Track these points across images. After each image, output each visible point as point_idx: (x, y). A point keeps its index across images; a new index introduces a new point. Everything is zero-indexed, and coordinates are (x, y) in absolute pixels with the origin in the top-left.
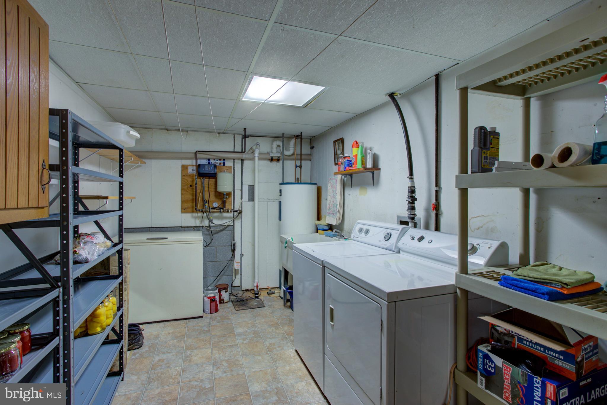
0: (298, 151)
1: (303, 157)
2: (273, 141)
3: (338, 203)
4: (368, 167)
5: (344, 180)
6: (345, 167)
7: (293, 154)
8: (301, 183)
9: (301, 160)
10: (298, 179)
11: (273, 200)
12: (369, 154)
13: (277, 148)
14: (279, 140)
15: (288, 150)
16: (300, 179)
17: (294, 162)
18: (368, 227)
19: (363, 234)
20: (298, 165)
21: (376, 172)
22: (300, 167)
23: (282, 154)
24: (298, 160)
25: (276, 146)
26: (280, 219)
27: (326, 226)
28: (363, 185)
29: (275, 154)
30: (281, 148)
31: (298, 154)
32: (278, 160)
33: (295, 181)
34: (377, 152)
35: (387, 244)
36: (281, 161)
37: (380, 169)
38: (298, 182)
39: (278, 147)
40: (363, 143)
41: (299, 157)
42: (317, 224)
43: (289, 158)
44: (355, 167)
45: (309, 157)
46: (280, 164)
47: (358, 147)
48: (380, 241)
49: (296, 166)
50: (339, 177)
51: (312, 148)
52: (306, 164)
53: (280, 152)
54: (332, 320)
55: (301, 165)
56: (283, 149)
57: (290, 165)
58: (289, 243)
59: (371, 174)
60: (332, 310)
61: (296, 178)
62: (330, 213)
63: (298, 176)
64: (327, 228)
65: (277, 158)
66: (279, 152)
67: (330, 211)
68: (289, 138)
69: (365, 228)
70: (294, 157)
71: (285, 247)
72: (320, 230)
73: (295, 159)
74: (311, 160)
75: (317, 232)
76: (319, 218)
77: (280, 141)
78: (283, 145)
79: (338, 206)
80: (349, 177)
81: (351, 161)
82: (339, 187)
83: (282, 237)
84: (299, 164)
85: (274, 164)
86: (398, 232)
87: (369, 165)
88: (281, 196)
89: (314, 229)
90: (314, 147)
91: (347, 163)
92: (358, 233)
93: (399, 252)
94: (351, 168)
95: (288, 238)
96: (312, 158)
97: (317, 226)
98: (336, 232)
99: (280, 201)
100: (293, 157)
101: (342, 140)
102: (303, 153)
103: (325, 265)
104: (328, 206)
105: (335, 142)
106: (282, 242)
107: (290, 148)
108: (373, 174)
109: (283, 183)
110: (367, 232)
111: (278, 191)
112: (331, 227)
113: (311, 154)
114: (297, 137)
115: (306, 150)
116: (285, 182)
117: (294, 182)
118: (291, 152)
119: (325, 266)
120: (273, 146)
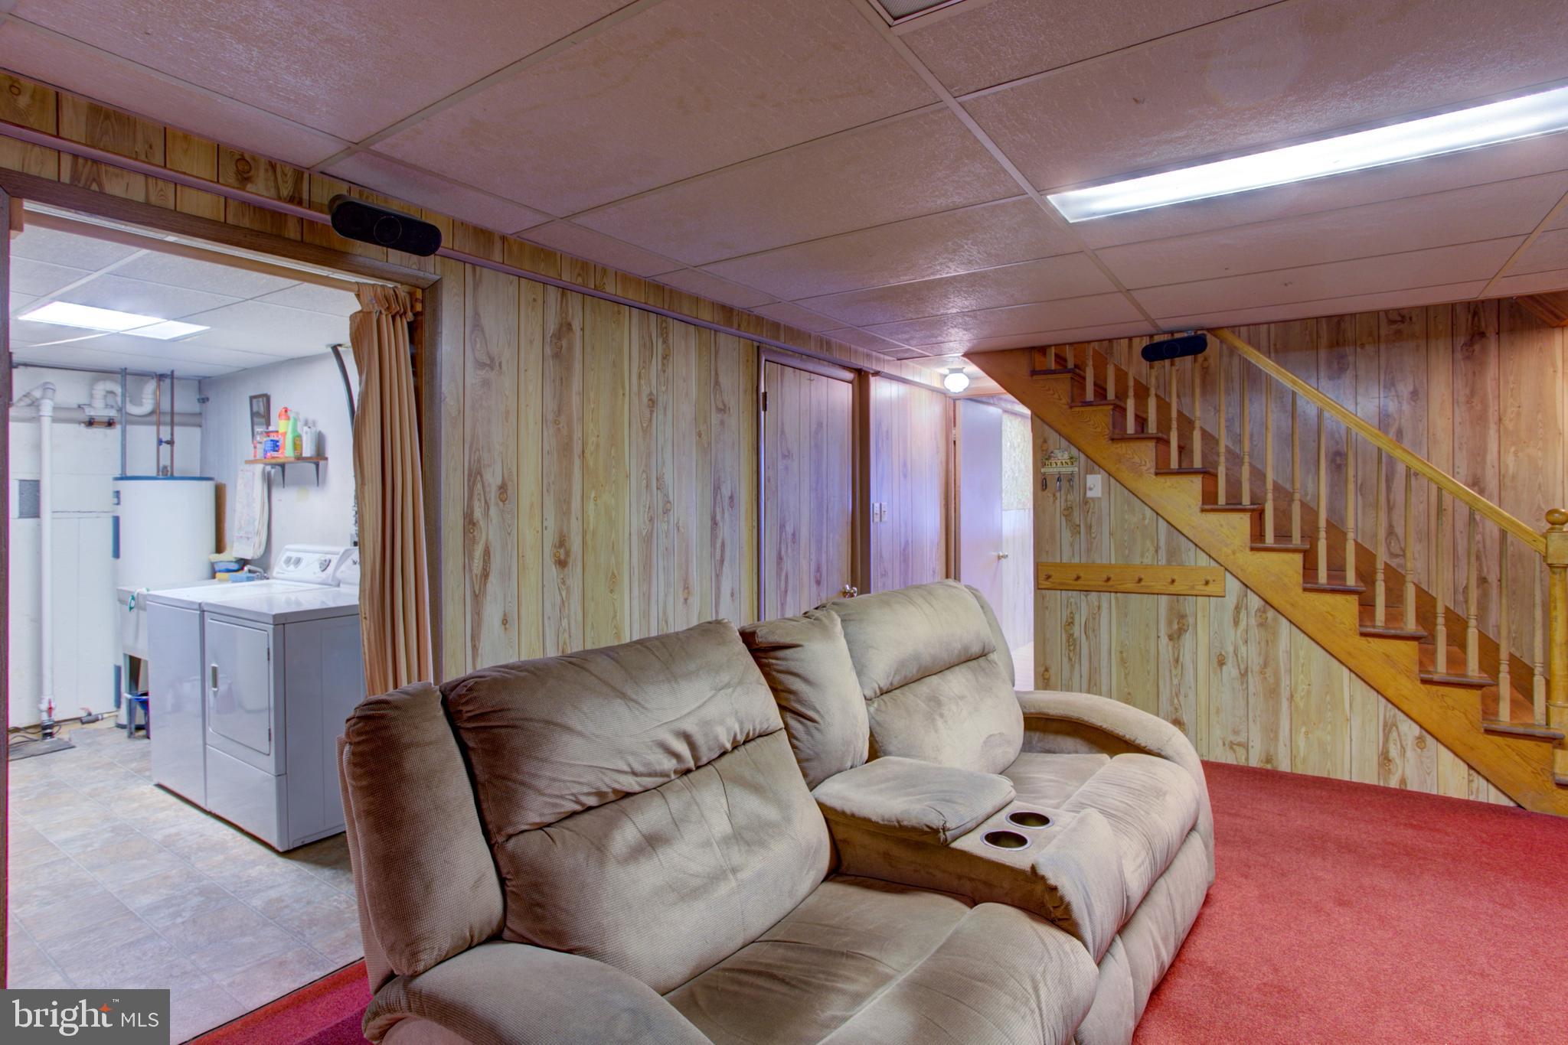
0: (166, 406)
1: (177, 419)
2: (96, 380)
3: (257, 517)
4: (304, 455)
5: (269, 473)
6: (265, 452)
7: (152, 413)
8: (172, 478)
9: (172, 424)
10: (165, 467)
11: (95, 515)
12: (306, 433)
13: (105, 397)
14: (112, 380)
15: (138, 402)
16: (169, 469)
17: (154, 428)
18: (299, 555)
19: (292, 567)
20: (164, 439)
21: (322, 463)
22: (171, 443)
23: (120, 410)
24: (165, 424)
25: (103, 393)
26: (117, 554)
27: (233, 564)
28: (300, 483)
29: (100, 411)
30: (119, 399)
31: (165, 413)
32: (110, 424)
33: (158, 472)
34: (324, 431)
35: (323, 575)
36: (118, 427)
37: (326, 459)
38: (166, 474)
39: (109, 395)
40: (297, 414)
41: (168, 419)
42: (213, 561)
43: (141, 420)
44: (282, 453)
45: (196, 420)
46: (116, 431)
47: (288, 418)
48: (315, 573)
49: (160, 442)
50: (259, 468)
51: (203, 400)
52: (187, 438)
53: (115, 406)
54: (215, 685)
55: (172, 438)
56: (124, 402)
57: (144, 438)
58: (141, 600)
59: (313, 466)
60: (215, 670)
61: (161, 465)
62: (241, 537)
63: (165, 461)
64: (235, 566)
65: (106, 419)
66: (112, 407)
67: (242, 534)
68: (143, 375)
69: (294, 555)
70: (155, 416)
71: (131, 608)
72: (220, 571)
73: (158, 424)
74: (200, 426)
75: (214, 577)
76: (219, 548)
77: (116, 382)
78: (124, 395)
79: (257, 523)
80: (279, 468)
81: (278, 441)
82: (259, 488)
83: (121, 590)
84: (166, 437)
85: (98, 432)
86: (338, 556)
87: (308, 451)
88: (118, 504)
89: (206, 570)
90: (208, 399)
91: (269, 445)
92: (284, 566)
93: (338, 586)
94: (275, 454)
95: (138, 591)
96: (203, 422)
97: (213, 564)
98: (250, 571)
99: (115, 515)
100: (154, 418)
101: (267, 398)
102: (177, 409)
103: (205, 609)
104: (237, 523)
105: (252, 398)
106: (121, 601)
107: (144, 400)
108: (317, 466)
109: (124, 478)
110: (298, 561)
111: (111, 494)
112: (243, 563)
113: (200, 414)
114: (161, 377)
115: (185, 402)
116: (129, 474)
117: (154, 474)
118: (147, 406)
119: (204, 611)
120: (94, 392)
